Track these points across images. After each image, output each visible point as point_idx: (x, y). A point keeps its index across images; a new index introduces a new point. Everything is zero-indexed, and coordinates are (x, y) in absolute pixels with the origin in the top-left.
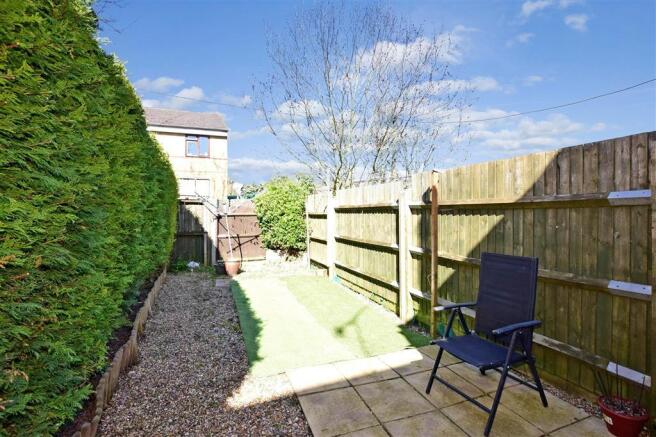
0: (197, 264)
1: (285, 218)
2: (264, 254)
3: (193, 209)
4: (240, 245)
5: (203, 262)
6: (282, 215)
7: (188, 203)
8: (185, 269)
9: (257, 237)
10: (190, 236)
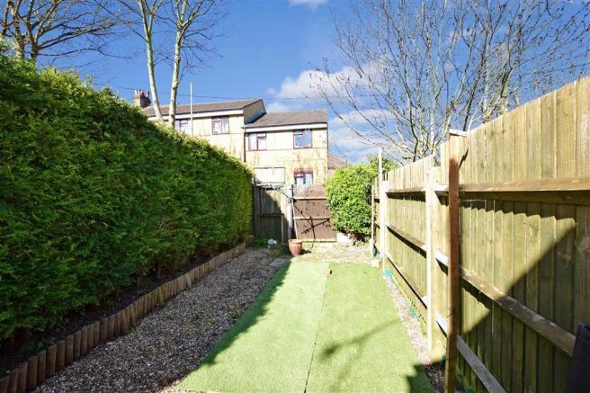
0: (275, 242)
1: (348, 203)
2: (335, 236)
3: (272, 194)
4: (313, 227)
5: (280, 240)
6: (346, 199)
7: (268, 189)
8: (264, 245)
9: (328, 220)
10: (270, 216)
